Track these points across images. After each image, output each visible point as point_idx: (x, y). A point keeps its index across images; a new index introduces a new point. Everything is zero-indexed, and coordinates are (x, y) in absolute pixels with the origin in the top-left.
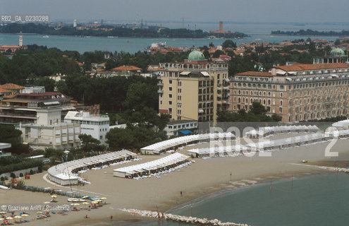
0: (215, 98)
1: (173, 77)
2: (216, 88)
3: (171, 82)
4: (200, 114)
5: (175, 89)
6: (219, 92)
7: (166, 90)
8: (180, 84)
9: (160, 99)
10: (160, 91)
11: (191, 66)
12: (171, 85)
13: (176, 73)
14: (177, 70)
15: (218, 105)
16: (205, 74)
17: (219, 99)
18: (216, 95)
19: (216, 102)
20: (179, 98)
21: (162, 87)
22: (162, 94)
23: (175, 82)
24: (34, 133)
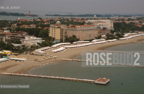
0: (64, 34)
1: (53, 28)
2: (64, 31)
3: (52, 29)
4: (60, 38)
5: (53, 31)
6: (65, 32)
7: (51, 32)
8: (55, 30)
9: (49, 34)
10: (49, 32)
11: (58, 25)
12: (52, 30)
13: (54, 27)
14: (54, 26)
15: (65, 36)
16: (62, 27)
17: (65, 34)
18: (64, 33)
19: (64, 35)
20: (55, 34)
21: (50, 31)
22: (50, 33)
23: (53, 29)
24: (25, 42)
